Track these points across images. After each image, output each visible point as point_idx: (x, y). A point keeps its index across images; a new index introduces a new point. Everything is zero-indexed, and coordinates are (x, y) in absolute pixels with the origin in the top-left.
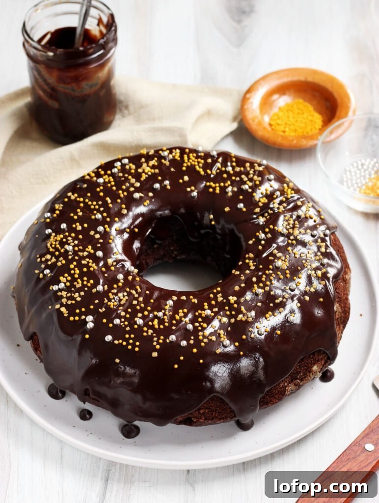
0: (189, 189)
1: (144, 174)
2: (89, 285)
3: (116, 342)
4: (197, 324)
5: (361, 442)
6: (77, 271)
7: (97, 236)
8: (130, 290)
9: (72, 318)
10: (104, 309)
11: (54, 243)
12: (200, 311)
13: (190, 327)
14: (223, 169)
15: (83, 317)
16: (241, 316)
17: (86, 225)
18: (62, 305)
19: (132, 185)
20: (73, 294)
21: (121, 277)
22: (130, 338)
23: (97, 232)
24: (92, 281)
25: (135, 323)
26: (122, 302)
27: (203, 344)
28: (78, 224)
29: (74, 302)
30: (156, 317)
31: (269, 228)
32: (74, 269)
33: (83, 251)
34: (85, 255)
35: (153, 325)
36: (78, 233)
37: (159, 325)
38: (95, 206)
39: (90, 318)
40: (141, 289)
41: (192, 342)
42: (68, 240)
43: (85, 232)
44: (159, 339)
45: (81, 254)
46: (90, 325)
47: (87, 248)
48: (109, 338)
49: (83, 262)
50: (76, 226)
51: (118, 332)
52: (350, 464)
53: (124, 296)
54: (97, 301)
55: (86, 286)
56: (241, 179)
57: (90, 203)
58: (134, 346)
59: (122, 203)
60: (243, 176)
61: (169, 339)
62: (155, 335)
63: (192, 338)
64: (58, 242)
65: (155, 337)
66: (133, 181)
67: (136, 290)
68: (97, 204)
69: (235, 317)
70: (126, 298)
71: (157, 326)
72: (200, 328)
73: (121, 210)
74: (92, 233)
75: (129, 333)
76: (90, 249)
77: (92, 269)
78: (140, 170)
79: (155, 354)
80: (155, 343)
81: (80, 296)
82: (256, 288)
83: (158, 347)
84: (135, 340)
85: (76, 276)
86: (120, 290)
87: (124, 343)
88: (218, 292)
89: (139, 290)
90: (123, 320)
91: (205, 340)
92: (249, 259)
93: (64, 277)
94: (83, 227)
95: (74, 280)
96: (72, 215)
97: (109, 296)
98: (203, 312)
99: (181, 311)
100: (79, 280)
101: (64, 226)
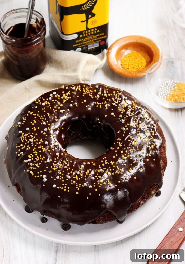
0: (87, 106)
1: (64, 100)
2: (43, 159)
3: (58, 188)
4: (96, 177)
5: (176, 227)
6: (37, 153)
7: (45, 133)
8: (63, 161)
9: (36, 176)
10: (51, 171)
11: (24, 138)
12: (97, 170)
13: (93, 178)
14: (103, 95)
15: (41, 176)
18: (30, 170)
19: (59, 106)
20: (35, 164)
21: (57, 154)
22: (65, 186)
23: (44, 131)
24: (44, 157)
25: (67, 178)
26: (60, 167)
27: (100, 187)
28: (35, 128)
29: (36, 168)
30: (76, 174)
31: (127, 125)
32: (34, 151)
33: (38, 142)
34: (39, 144)
35: (75, 179)
36: (35, 132)
37: (78, 178)
38: (42, 117)
39: (44, 176)
40: (68, 160)
41: (94, 186)
42: (30, 136)
43: (38, 131)
44: (79, 185)
46: (45, 180)
47: (40, 140)
48: (54, 186)
49: (39, 147)
50: (34, 129)
51: (59, 183)
52: (172, 239)
53: (60, 164)
54: (47, 167)
55: (41, 160)
56: (112, 100)
57: (39, 116)
58: (67, 189)
59: (55, 115)
60: (112, 98)
61: (83, 185)
62: (76, 183)
63: (95, 184)
66: (59, 103)
67: (66, 160)
68: (43, 117)
69: (114, 172)
72: (98, 179)
73: (55, 119)
74: (42, 132)
75: (64, 183)
76: (41, 140)
77: (43, 151)
78: (62, 98)
79: (77, 193)
80: (77, 187)
81: (39, 165)
82: (123, 156)
83: (78, 189)
84: (67, 186)
85: (36, 155)
86: (58, 161)
87: (62, 188)
88: (105, 159)
90: (60, 176)
91: (101, 184)
92: (119, 141)
93: (30, 156)
94: (37, 129)
95: (35, 157)
96: (31, 123)
97: (53, 164)
98: (99, 170)
99: (88, 170)
100: (38, 157)
101: (28, 129)
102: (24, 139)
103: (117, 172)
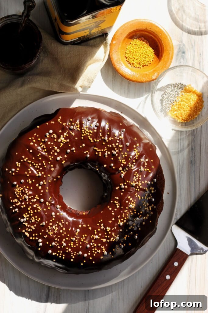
0: (85, 152)
1: (61, 144)
2: (38, 221)
3: (54, 254)
4: (92, 244)
5: (164, 275)
6: (32, 212)
7: (40, 188)
8: (58, 222)
9: (31, 238)
10: (47, 236)
11: (18, 191)
13: (88, 246)
14: (103, 138)
15: (37, 238)
16: (112, 238)
17: (34, 181)
18: (26, 231)
19: (56, 151)
20: (31, 226)
21: (53, 214)
22: (60, 253)
23: (40, 185)
24: (39, 219)
25: (62, 245)
26: (55, 232)
27: (94, 255)
28: (29, 180)
29: (31, 230)
30: (72, 240)
31: (127, 182)
32: (30, 210)
33: (34, 198)
34: (35, 201)
35: (71, 246)
36: (30, 185)
37: (73, 245)
38: (37, 166)
39: (40, 240)
40: (64, 221)
41: (89, 254)
42: (25, 191)
43: (33, 184)
44: (74, 253)
45: (32, 200)
46: (41, 244)
48: (50, 252)
49: (35, 206)
50: (29, 181)
51: (54, 249)
53: (56, 227)
54: (43, 231)
55: (37, 221)
56: (112, 146)
57: (35, 164)
58: (62, 256)
59: (51, 164)
60: (113, 144)
61: (78, 253)
62: (72, 251)
63: (89, 251)
64: (20, 192)
65: (72, 252)
66: (56, 148)
67: (61, 222)
68: (39, 165)
69: (110, 239)
70: (57, 228)
71: (72, 246)
72: (93, 246)
73: (51, 168)
75: (60, 249)
76: (37, 197)
77: (39, 211)
78: (59, 141)
79: (72, 260)
80: (72, 255)
81: (34, 227)
82: (120, 222)
83: (73, 257)
84: (62, 254)
85: (32, 215)
86: (54, 223)
87: (58, 255)
88: (101, 223)
89: (63, 223)
90: (56, 242)
91: (96, 253)
92: (116, 200)
93: (26, 215)
94: (32, 182)
95: (30, 217)
96: (26, 173)
97: (48, 228)
98: (94, 236)
99: (84, 236)
100: (33, 217)
101: (23, 181)
102: (18, 193)
103: (113, 240)
